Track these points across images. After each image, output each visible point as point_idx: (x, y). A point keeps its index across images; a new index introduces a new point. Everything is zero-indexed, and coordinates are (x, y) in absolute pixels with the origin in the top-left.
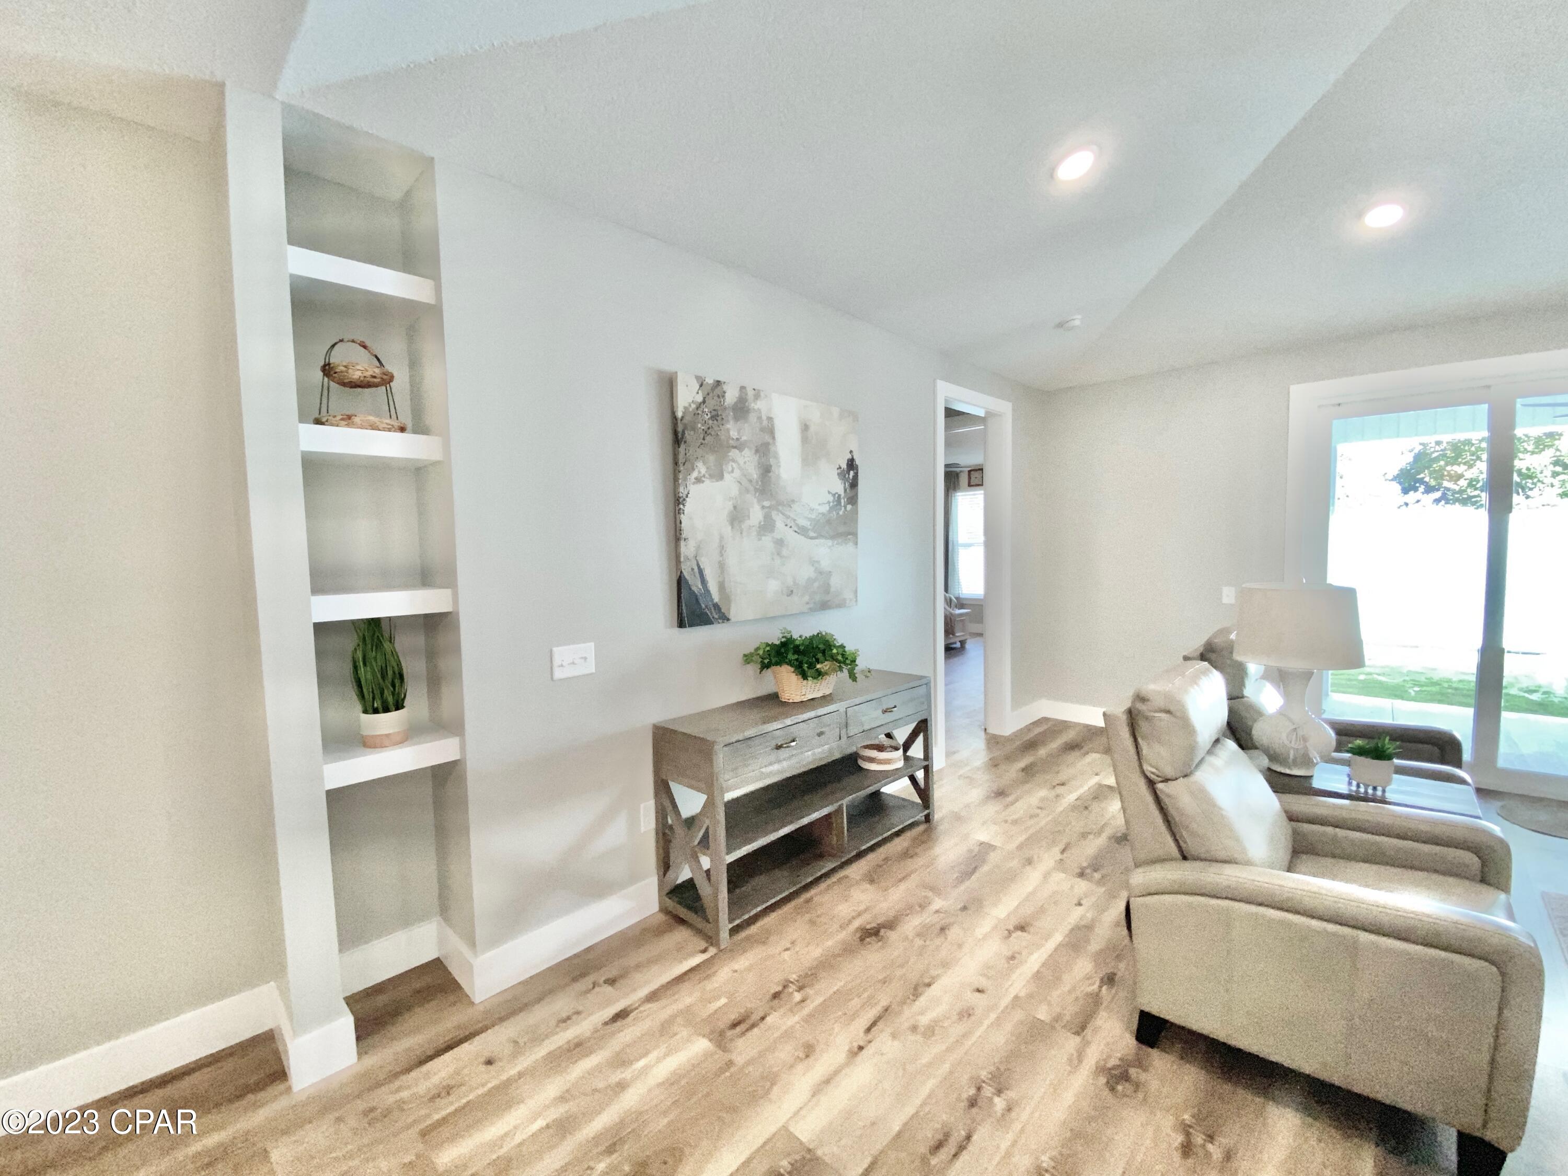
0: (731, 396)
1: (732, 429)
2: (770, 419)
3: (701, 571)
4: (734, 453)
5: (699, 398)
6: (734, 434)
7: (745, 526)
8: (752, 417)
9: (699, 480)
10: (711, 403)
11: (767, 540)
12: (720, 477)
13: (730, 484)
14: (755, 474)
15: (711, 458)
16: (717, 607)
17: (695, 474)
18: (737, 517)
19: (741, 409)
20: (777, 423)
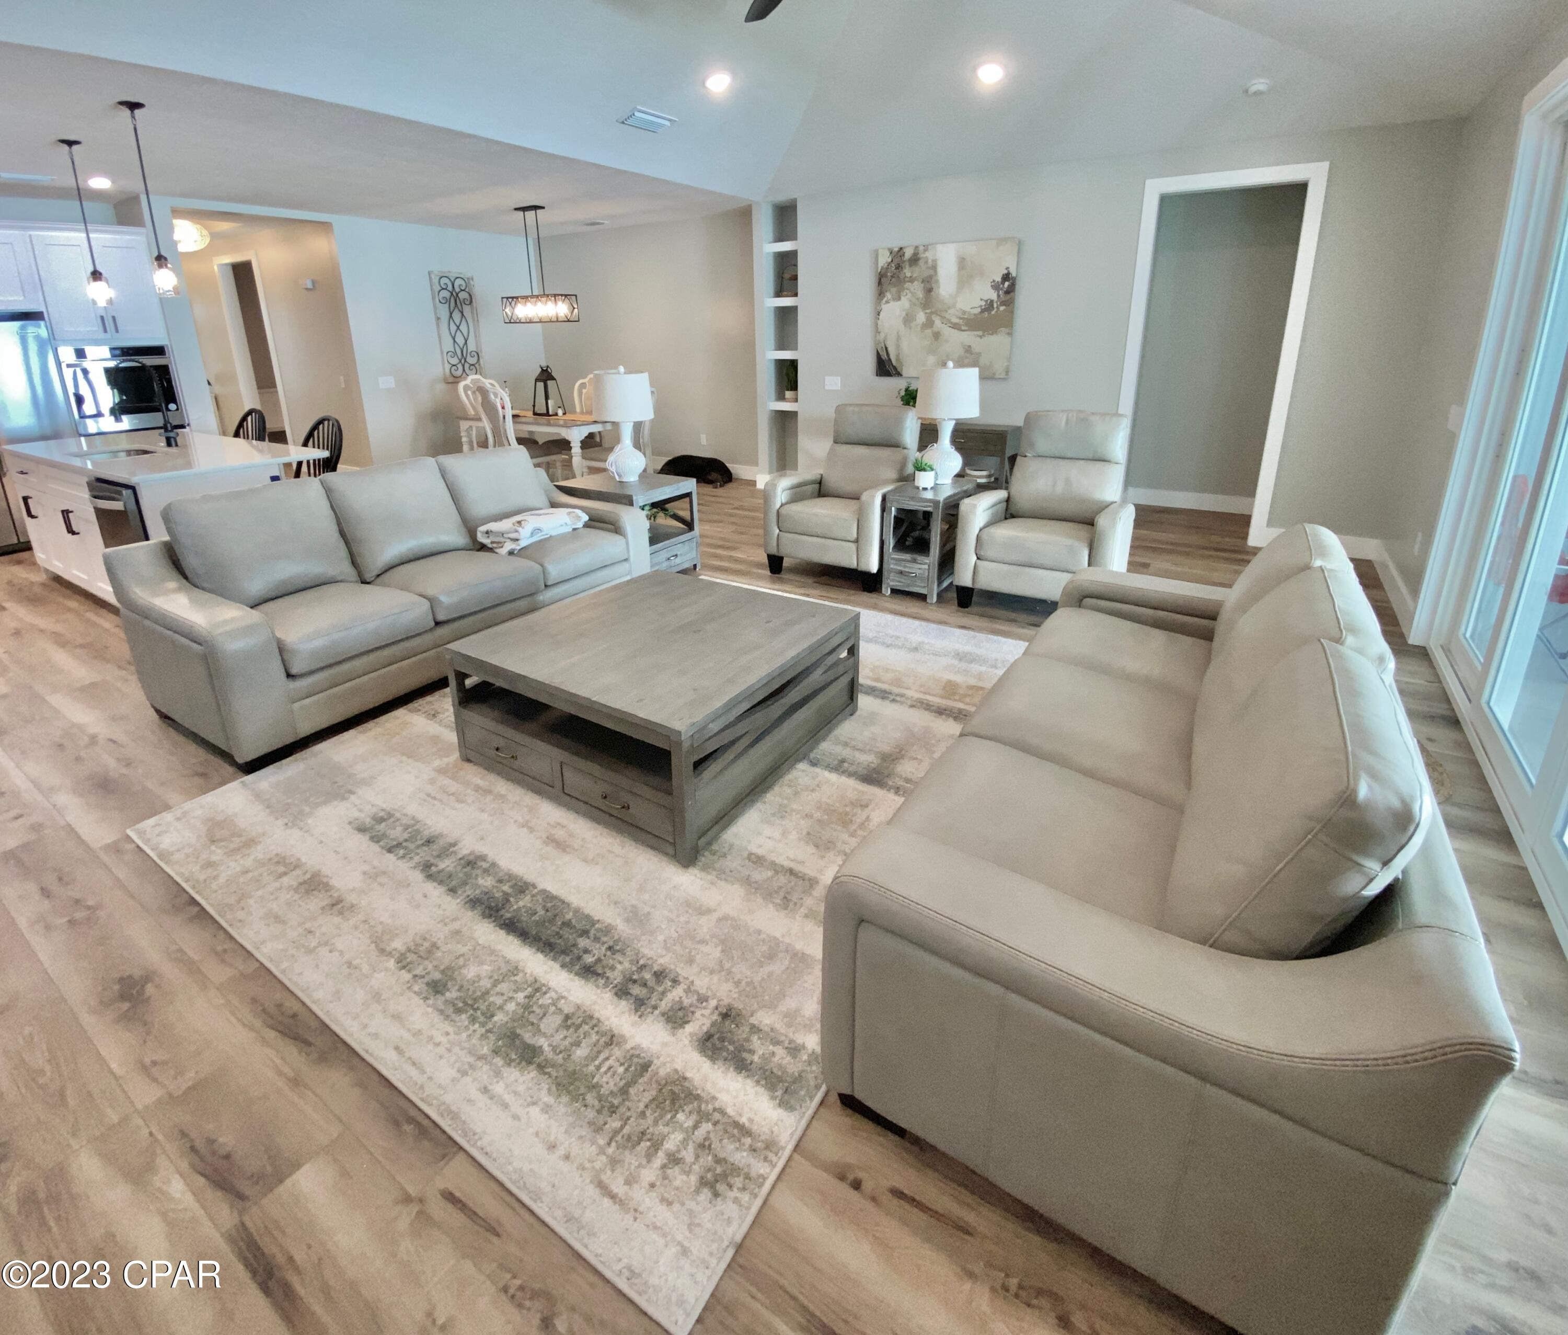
0: (908, 253)
1: (907, 272)
2: (935, 261)
3: (886, 348)
4: (908, 285)
5: (890, 260)
6: (908, 274)
7: (913, 325)
8: (921, 263)
9: (887, 302)
10: (896, 261)
11: (929, 332)
12: (899, 299)
13: (905, 302)
14: (920, 294)
15: (894, 290)
16: (895, 368)
17: (885, 299)
18: (908, 319)
19: (915, 260)
20: (939, 263)
